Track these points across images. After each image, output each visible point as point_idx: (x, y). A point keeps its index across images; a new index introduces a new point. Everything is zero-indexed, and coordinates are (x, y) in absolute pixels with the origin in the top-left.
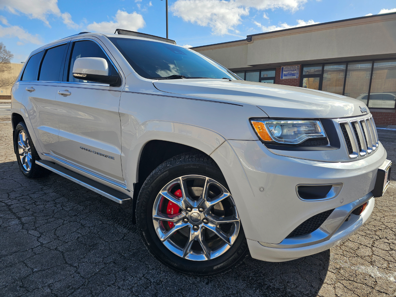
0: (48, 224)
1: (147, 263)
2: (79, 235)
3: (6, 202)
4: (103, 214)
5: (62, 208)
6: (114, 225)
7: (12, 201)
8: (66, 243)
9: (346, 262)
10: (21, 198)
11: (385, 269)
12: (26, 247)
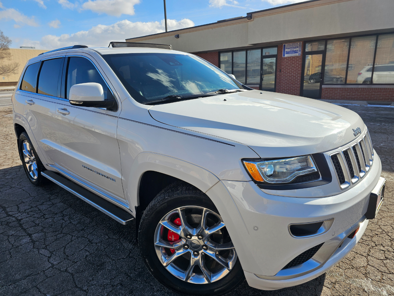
0: (57, 241)
1: (152, 284)
2: (88, 253)
3: (16, 215)
4: (109, 227)
5: (70, 221)
6: (120, 240)
7: (22, 214)
8: (75, 263)
9: (341, 275)
10: (30, 210)
11: (378, 281)
12: (38, 269)
